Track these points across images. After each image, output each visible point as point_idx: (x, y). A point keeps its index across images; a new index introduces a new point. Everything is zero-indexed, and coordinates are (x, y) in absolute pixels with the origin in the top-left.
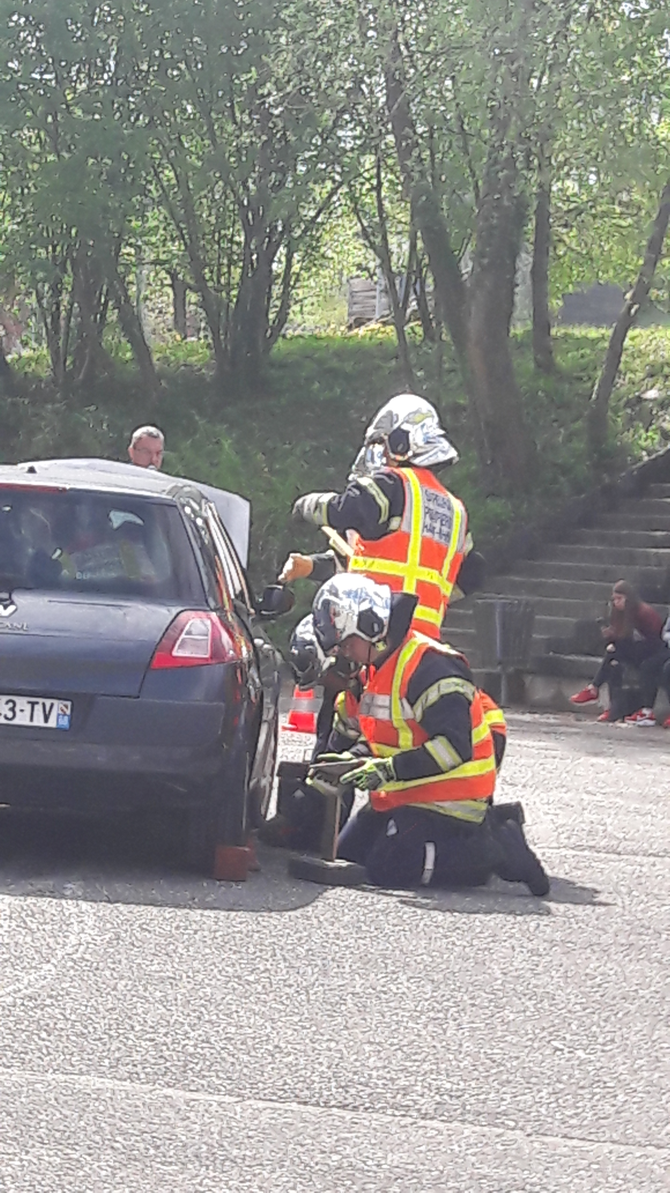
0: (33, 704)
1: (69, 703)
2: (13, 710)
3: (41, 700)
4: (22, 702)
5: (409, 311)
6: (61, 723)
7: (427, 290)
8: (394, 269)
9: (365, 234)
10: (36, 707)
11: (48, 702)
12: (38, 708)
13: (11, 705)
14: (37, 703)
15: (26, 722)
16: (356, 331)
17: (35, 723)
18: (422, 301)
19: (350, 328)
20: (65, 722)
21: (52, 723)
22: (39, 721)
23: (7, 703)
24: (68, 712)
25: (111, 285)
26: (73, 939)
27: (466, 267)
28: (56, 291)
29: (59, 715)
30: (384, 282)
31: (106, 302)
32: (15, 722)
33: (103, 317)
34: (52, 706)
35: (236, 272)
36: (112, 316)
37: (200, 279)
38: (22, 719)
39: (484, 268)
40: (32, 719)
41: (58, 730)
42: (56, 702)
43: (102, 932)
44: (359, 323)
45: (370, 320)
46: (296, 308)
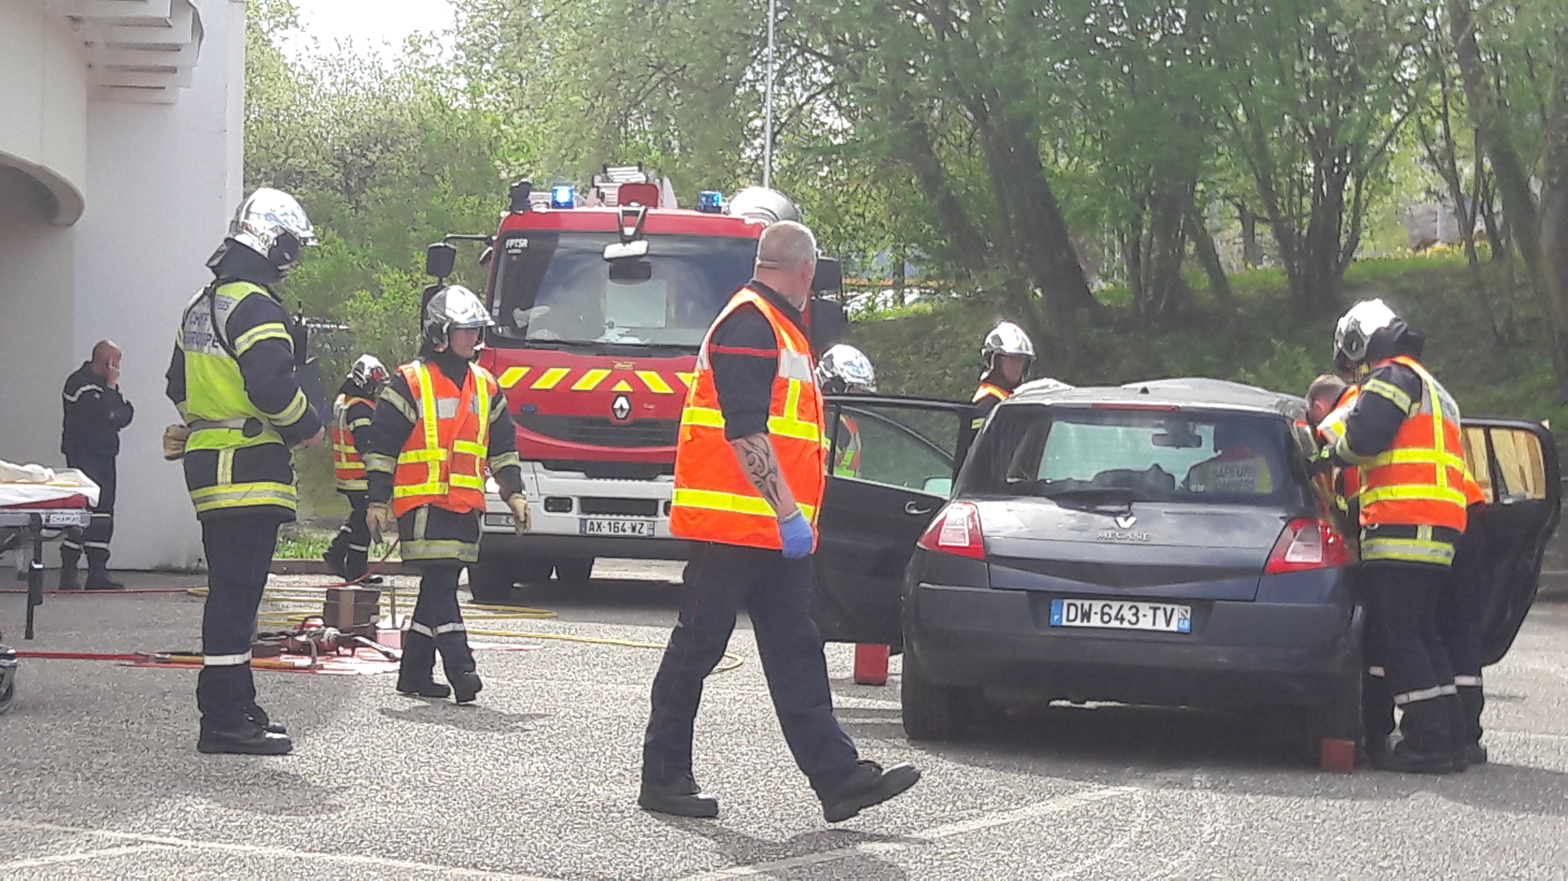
0: (1155, 609)
1: (1189, 608)
2: (1136, 614)
3: (1162, 606)
4: (1145, 608)
5: (1476, 230)
6: (1181, 627)
7: (1495, 210)
8: (1462, 191)
9: (1432, 158)
10: (1158, 612)
11: (1169, 608)
12: (1160, 614)
13: (1134, 610)
14: (1159, 608)
15: (1149, 626)
16: (1422, 252)
17: (1157, 627)
18: (1489, 220)
19: (1418, 248)
20: (1186, 626)
21: (1174, 627)
22: (1161, 625)
23: (1131, 608)
24: (1188, 616)
25: (1188, 219)
26: (1208, 829)
27: (1536, 187)
28: (1137, 226)
29: (1179, 619)
30: (1452, 203)
31: (1183, 237)
32: (1140, 626)
33: (1181, 250)
34: (1173, 610)
35: (1307, 202)
36: (1190, 248)
37: (1273, 209)
38: (1145, 624)
39: (1552, 186)
40: (1154, 624)
41: (1179, 633)
42: (1176, 607)
43: (1235, 820)
44: (1426, 243)
45: (1435, 241)
46: (1367, 234)
